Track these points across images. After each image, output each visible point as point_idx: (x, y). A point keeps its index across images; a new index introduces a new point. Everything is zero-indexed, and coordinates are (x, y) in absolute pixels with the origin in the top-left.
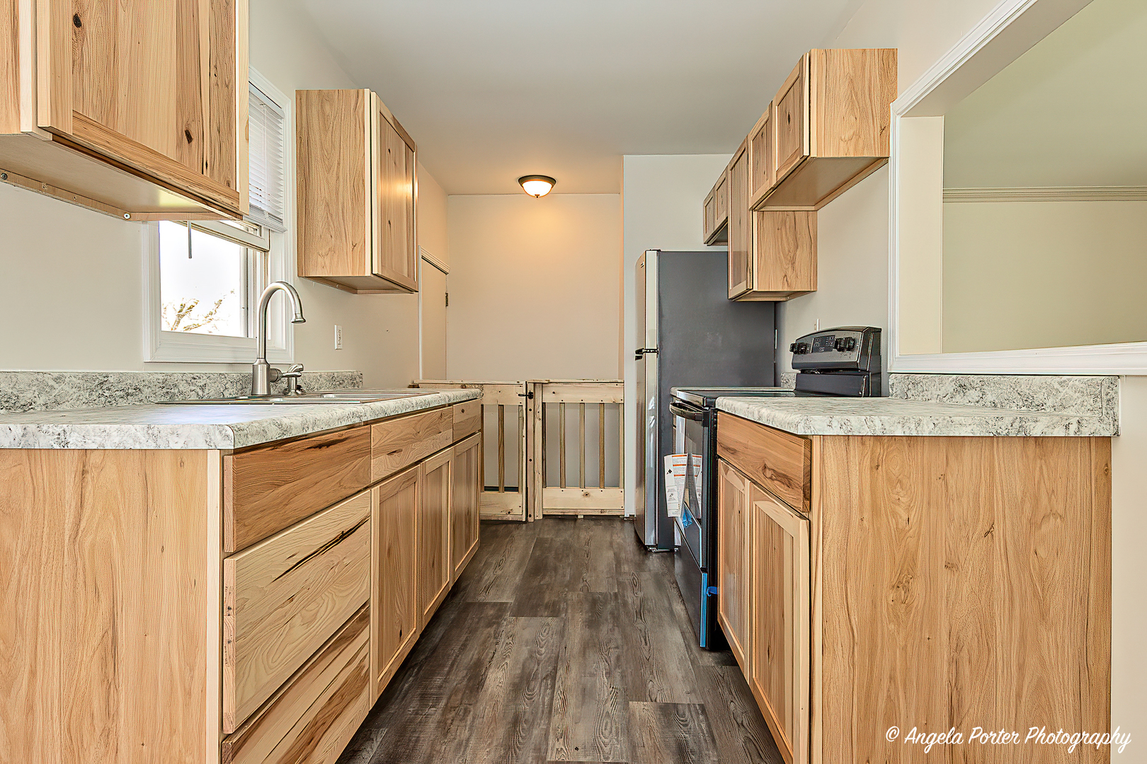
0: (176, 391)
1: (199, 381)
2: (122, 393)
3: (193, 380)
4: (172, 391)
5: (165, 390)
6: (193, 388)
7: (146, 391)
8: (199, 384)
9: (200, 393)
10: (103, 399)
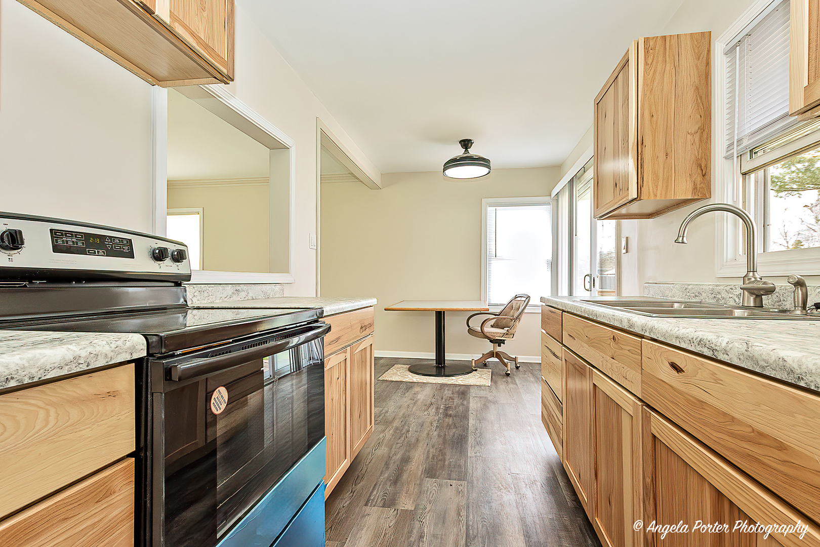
0: (720, 296)
1: (735, 290)
2: (693, 295)
3: (731, 290)
4: (718, 296)
5: (713, 295)
6: (731, 296)
7: (704, 295)
8: (736, 293)
9: (737, 300)
10: (687, 297)
